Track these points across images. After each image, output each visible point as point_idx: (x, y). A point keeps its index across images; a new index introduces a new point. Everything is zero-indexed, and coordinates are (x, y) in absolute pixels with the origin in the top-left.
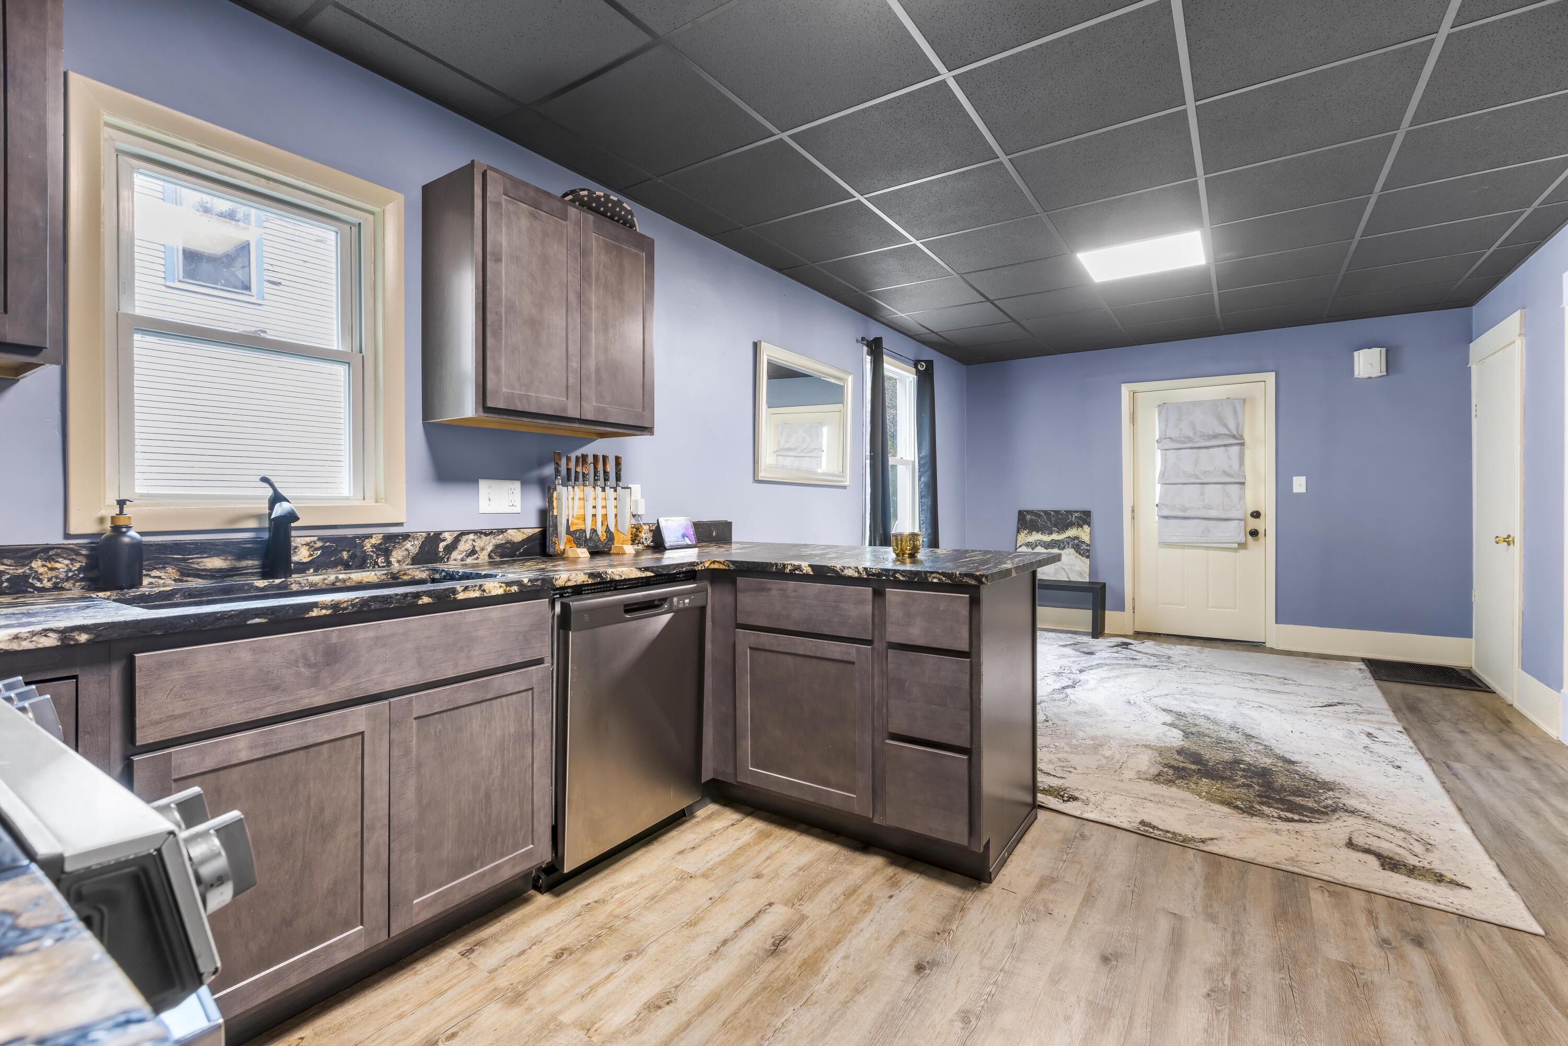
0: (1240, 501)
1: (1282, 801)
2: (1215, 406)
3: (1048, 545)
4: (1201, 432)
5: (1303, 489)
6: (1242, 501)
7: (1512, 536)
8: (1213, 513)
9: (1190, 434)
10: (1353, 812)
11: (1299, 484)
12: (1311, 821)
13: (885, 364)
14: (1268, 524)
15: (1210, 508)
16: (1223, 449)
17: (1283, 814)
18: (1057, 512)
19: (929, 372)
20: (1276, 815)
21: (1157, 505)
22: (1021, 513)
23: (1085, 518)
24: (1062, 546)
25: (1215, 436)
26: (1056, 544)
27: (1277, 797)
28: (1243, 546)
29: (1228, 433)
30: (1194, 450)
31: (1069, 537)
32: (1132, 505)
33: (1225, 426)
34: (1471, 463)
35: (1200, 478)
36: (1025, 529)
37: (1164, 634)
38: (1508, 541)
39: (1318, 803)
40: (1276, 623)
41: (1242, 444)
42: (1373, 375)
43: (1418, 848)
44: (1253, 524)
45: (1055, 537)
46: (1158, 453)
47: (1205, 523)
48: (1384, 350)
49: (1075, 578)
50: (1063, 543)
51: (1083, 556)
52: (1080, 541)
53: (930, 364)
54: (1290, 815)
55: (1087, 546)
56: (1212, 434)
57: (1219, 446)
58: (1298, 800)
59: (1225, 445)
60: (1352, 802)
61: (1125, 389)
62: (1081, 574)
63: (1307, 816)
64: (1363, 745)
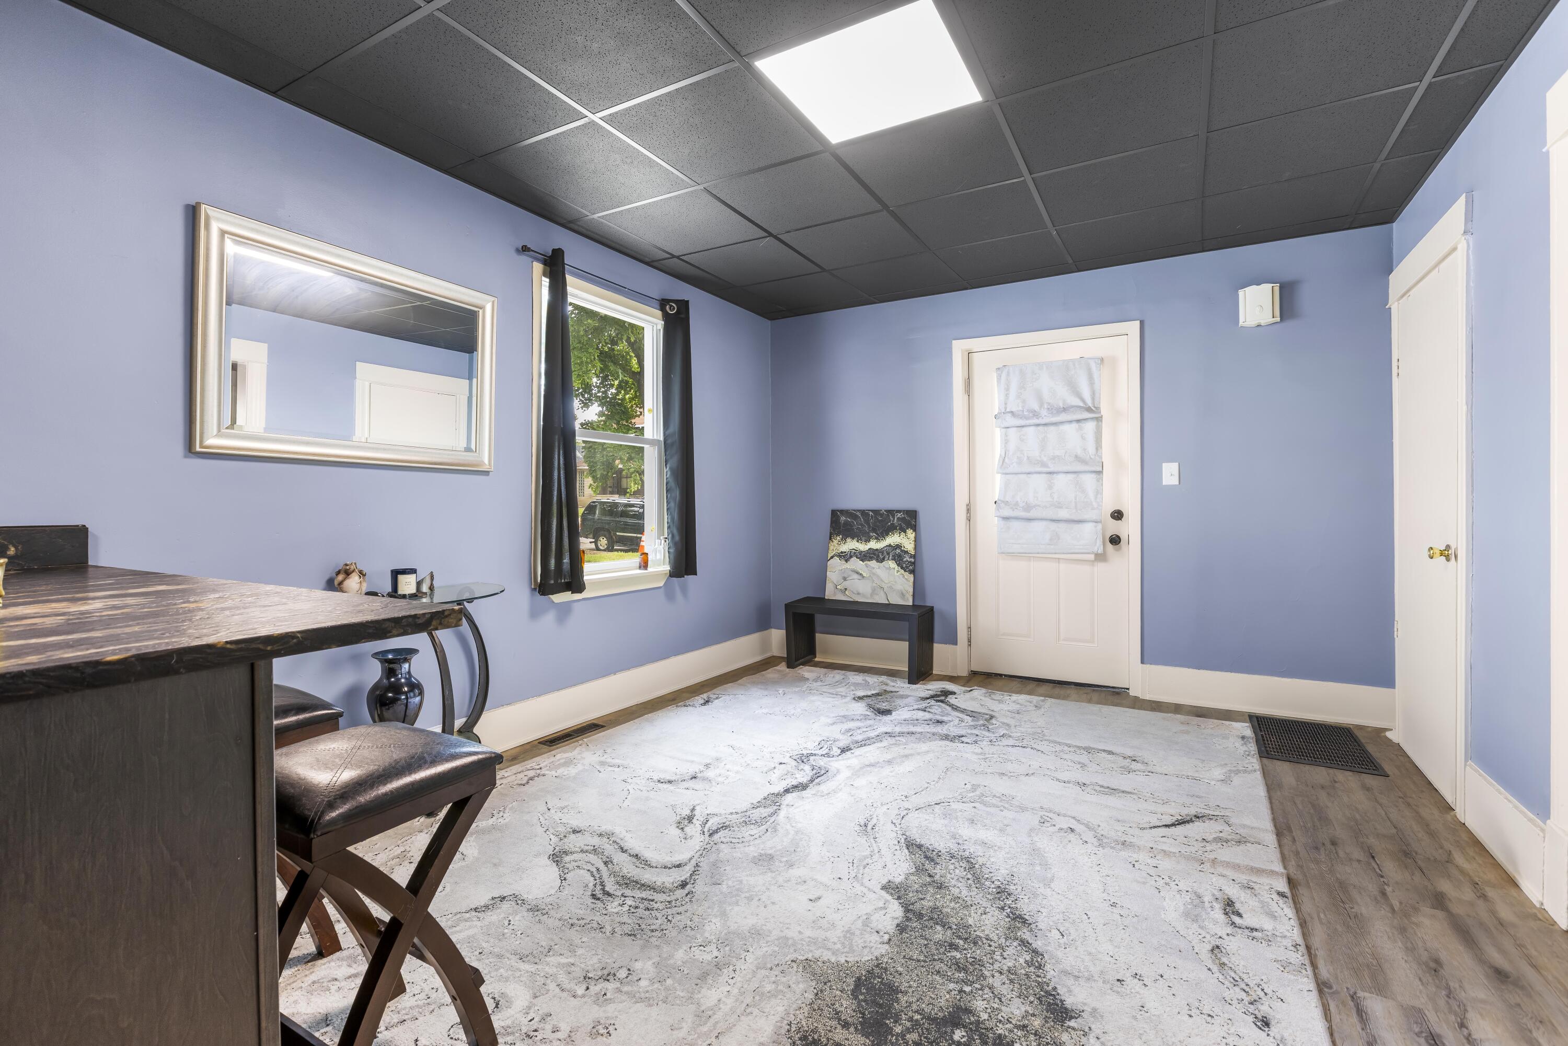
0: (1096, 498)
2: (1065, 371)
3: (865, 556)
4: (1049, 404)
5: (1174, 481)
6: (1099, 496)
7: (1453, 547)
8: (1063, 514)
9: (1036, 407)
11: (1170, 474)
13: (568, 288)
14: (1130, 528)
15: (1059, 506)
16: (1075, 425)
18: (876, 512)
19: (683, 316)
21: (995, 502)
22: (834, 513)
23: (909, 520)
24: (881, 557)
25: (1065, 410)
26: (874, 554)
28: (1101, 557)
29: (1081, 404)
30: (1040, 428)
31: (890, 545)
32: (967, 502)
33: (1079, 396)
34: (1392, 443)
35: (1047, 466)
36: (838, 535)
37: (1005, 675)
38: (1447, 554)
40: (1142, 662)
41: (1099, 419)
42: (1263, 323)
44: (1114, 527)
45: (874, 545)
46: (998, 433)
47: (1053, 526)
48: (1277, 287)
49: (895, 600)
50: (883, 553)
51: (905, 571)
52: (902, 551)
53: (684, 306)
55: (911, 557)
56: (1061, 406)
57: (1071, 422)
59: (1078, 421)
61: (959, 347)
62: (903, 595)
64: (1214, 943)
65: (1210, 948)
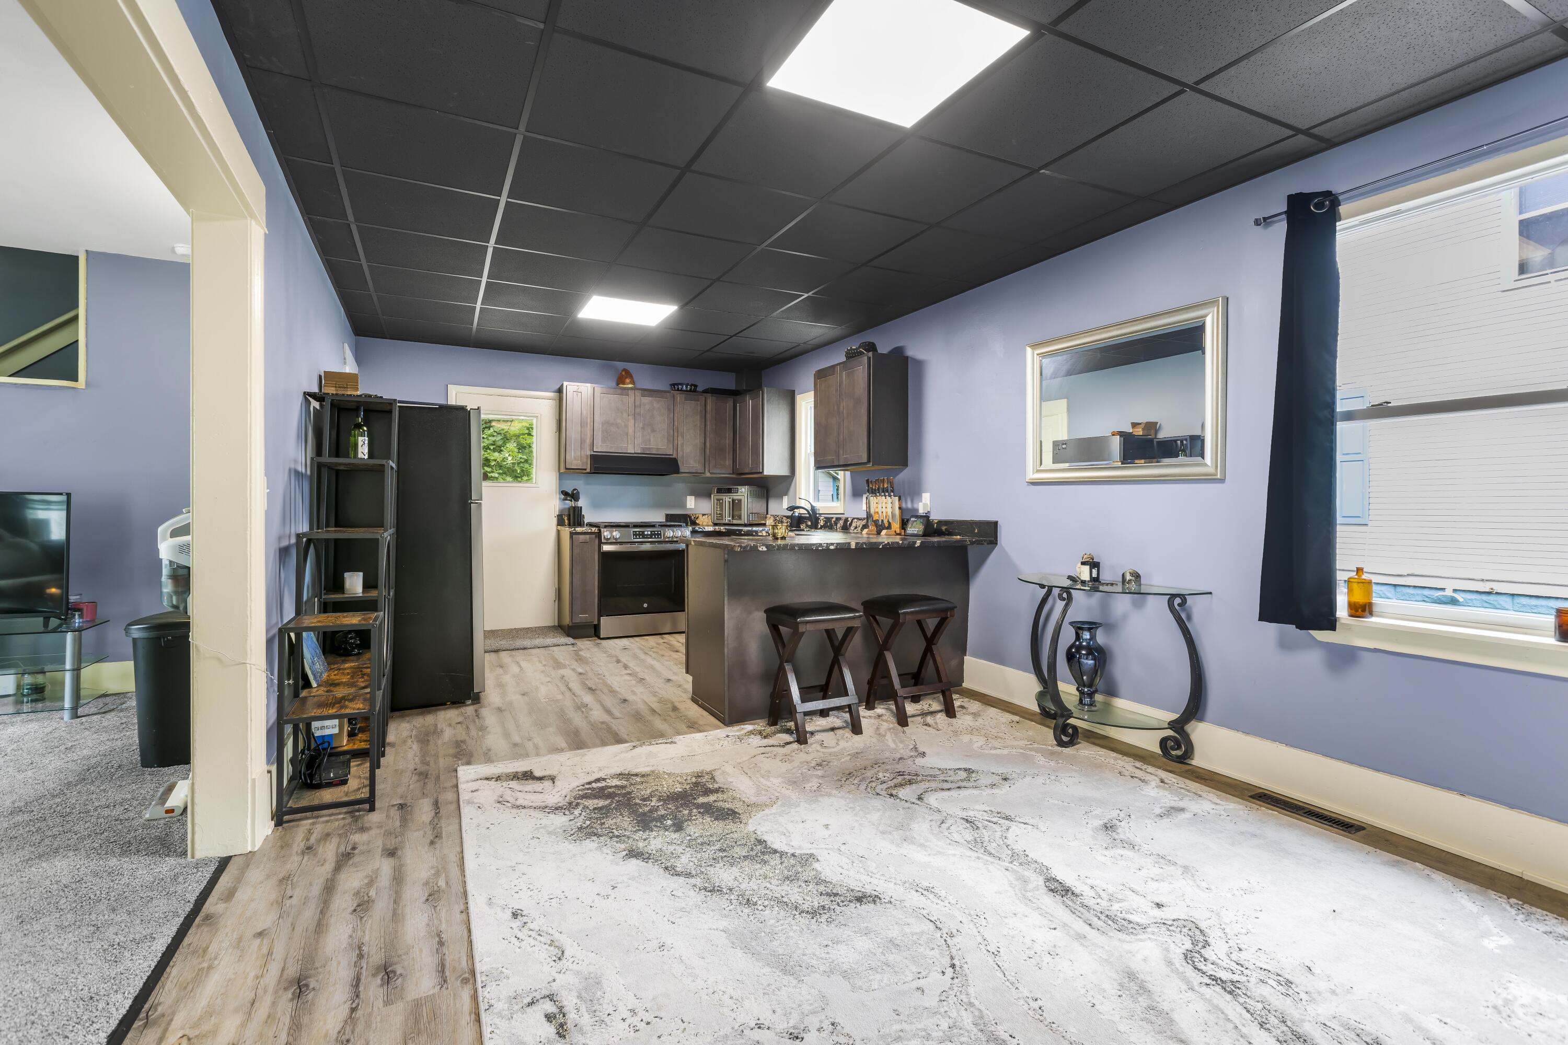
1: (611, 796)
10: (557, 809)
12: (583, 785)
17: (602, 784)
20: (608, 780)
27: (617, 798)
39: (585, 807)
43: (508, 795)
54: (599, 785)
58: (601, 803)
60: (560, 820)
63: (588, 789)
64: (564, 961)
65: (566, 953)
